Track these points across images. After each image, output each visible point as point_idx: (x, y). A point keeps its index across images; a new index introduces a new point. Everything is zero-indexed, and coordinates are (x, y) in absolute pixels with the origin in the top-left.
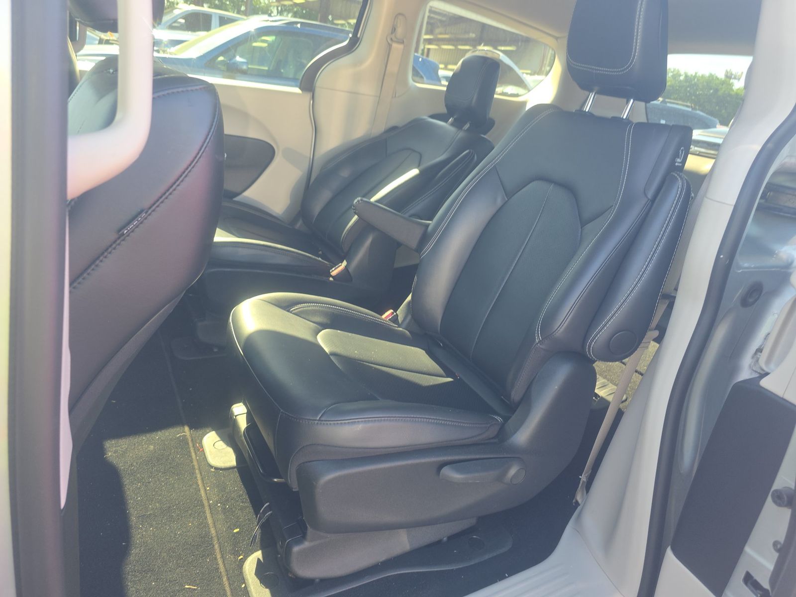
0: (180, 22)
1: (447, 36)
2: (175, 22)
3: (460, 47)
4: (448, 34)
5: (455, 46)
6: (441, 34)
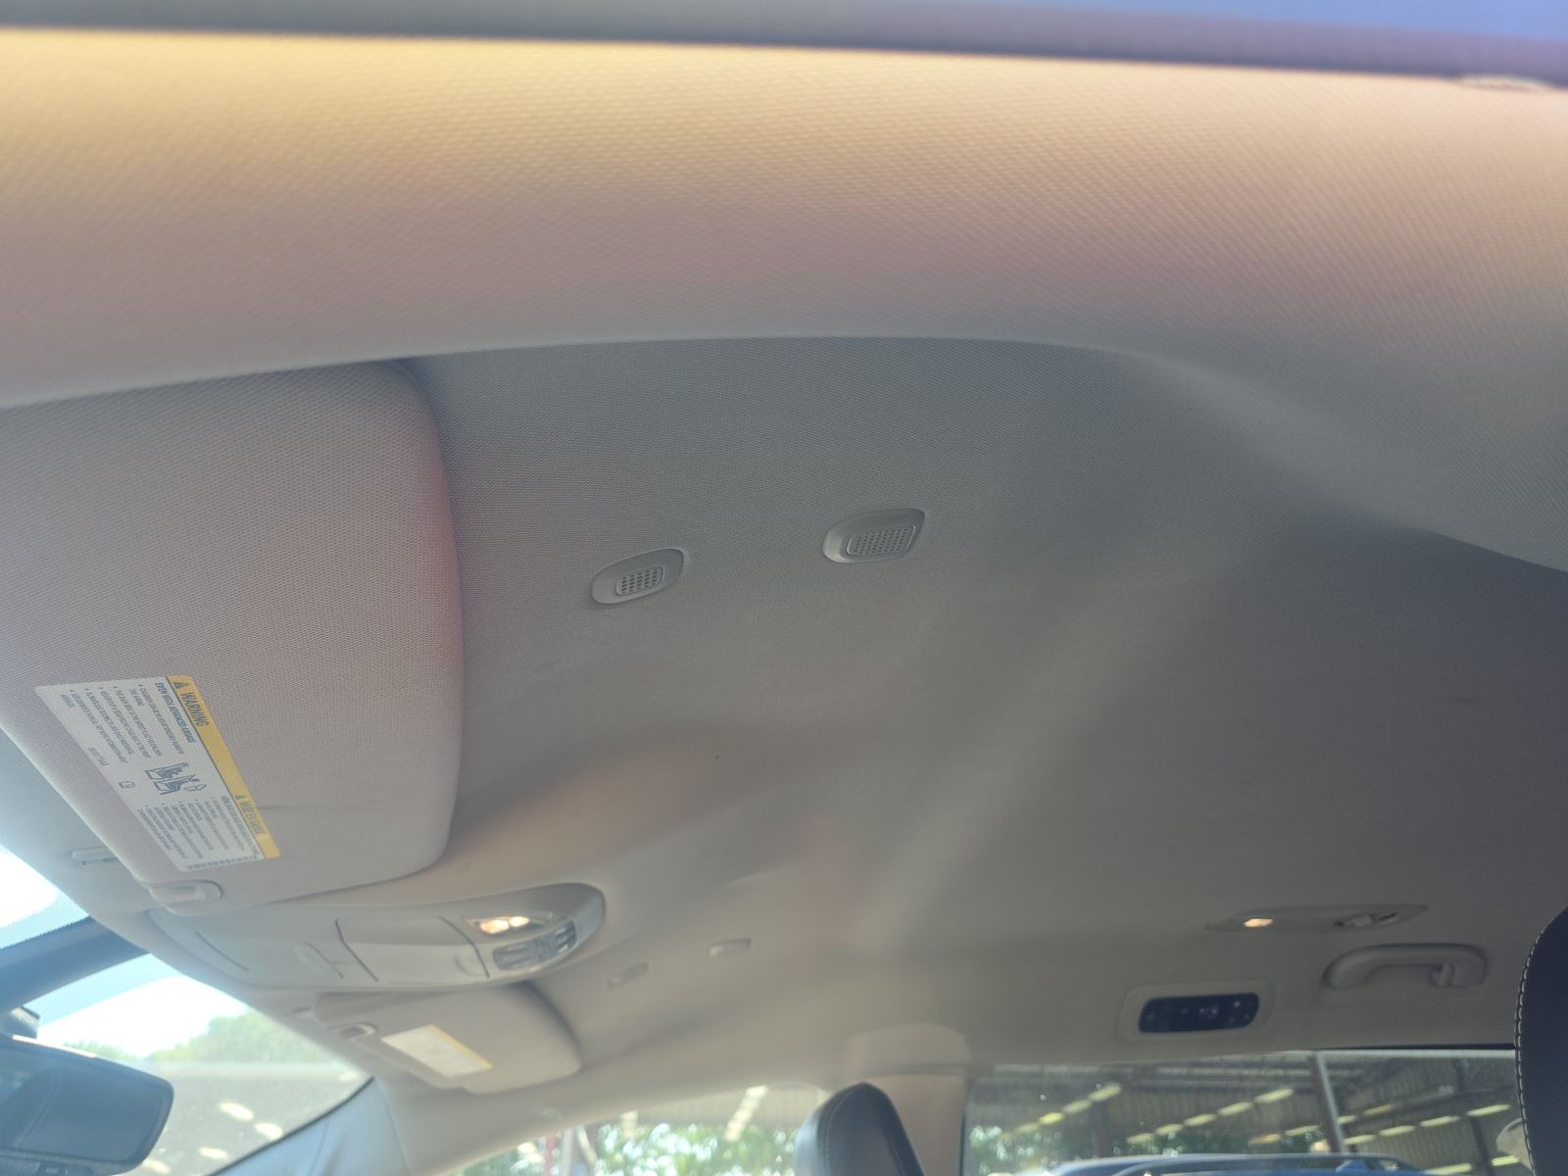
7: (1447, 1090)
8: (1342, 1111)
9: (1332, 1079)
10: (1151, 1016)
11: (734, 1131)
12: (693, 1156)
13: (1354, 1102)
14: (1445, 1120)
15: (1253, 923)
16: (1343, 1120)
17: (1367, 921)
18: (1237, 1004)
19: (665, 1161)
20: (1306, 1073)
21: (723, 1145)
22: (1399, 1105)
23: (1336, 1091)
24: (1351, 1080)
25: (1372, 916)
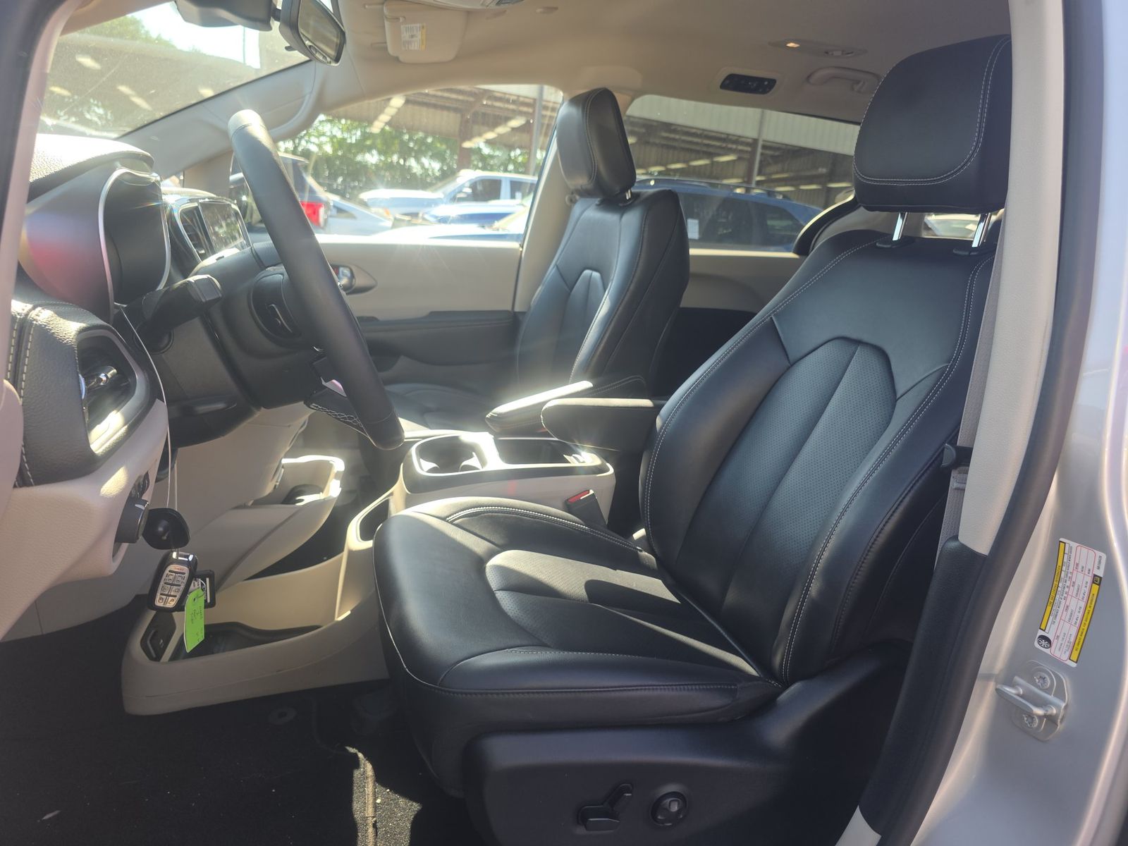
0: (465, 193)
1: (785, 175)
2: (461, 192)
3: (803, 187)
4: (787, 172)
5: (796, 186)
6: (777, 173)
7: (823, 170)
8: (760, 174)
9: (762, 154)
10: (727, 82)
11: (376, 128)
12: (344, 139)
13: (769, 170)
14: (814, 187)
15: (791, 45)
16: (758, 178)
17: (839, 53)
18: (766, 83)
19: (323, 139)
20: (749, 149)
21: (366, 136)
22: (792, 174)
23: (761, 162)
24: (772, 157)
25: (843, 51)
